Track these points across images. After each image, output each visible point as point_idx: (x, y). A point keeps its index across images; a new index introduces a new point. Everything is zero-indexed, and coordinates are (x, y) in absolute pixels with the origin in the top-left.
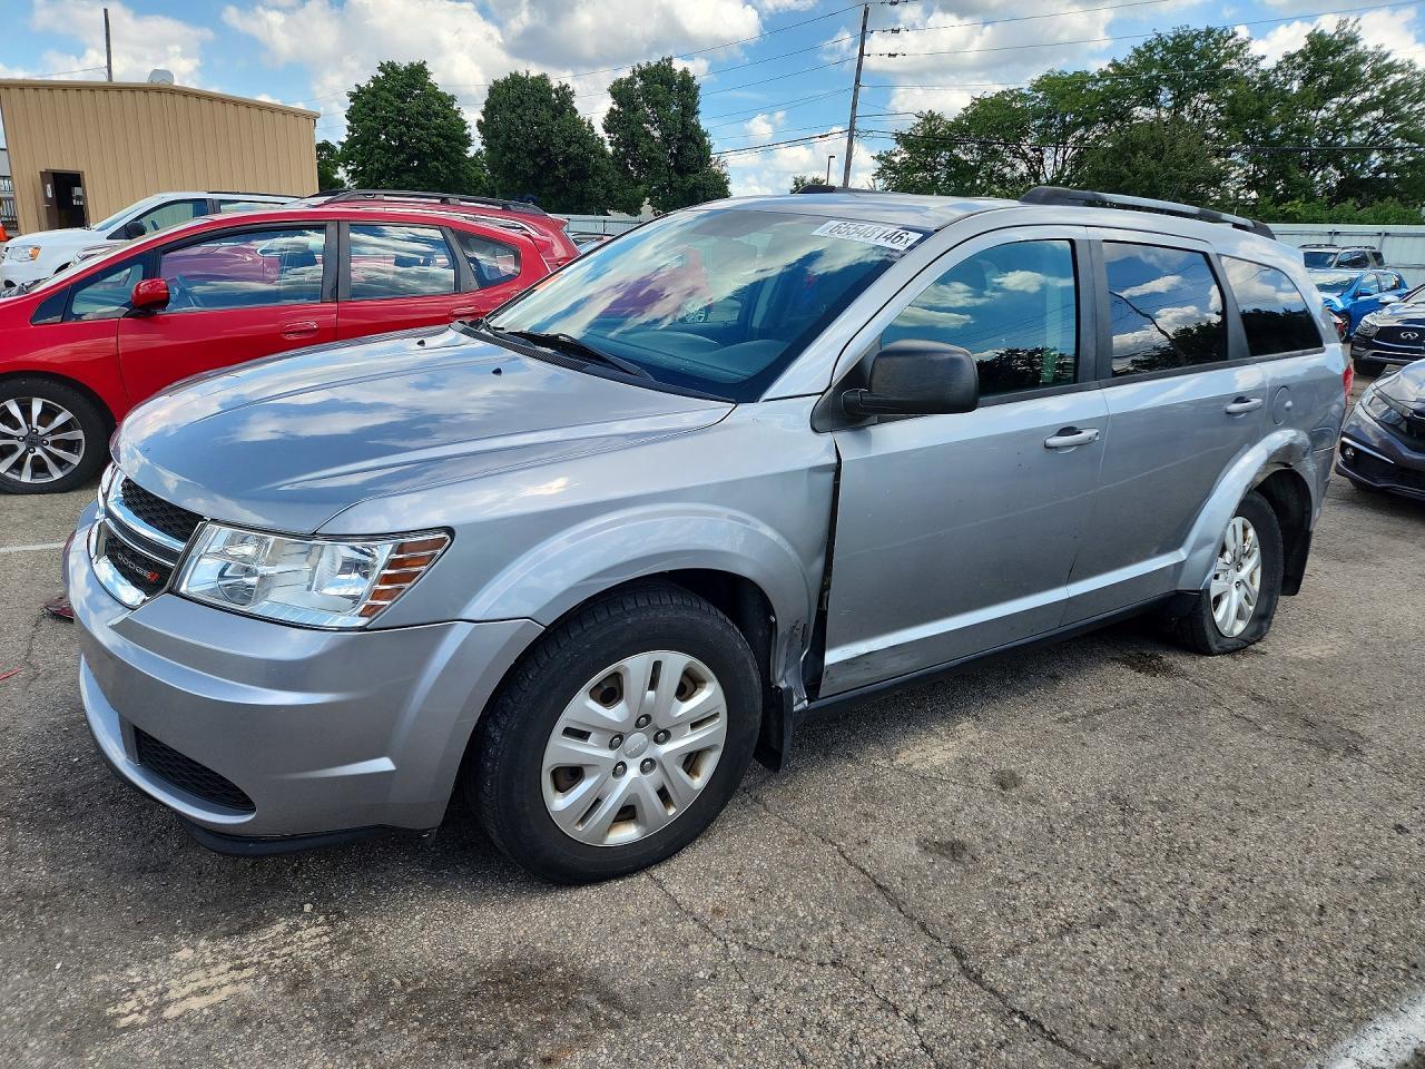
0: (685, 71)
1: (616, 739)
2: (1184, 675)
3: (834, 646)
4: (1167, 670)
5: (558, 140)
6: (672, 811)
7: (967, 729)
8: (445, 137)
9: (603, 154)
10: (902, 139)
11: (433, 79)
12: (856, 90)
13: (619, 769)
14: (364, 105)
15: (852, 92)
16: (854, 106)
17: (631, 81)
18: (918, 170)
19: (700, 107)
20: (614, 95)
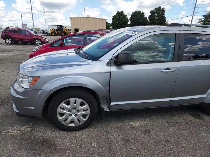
0: (163, 8)
1: (70, 111)
2: (204, 119)
3: (113, 102)
4: (200, 118)
5: (141, 20)
6: (80, 123)
7: (147, 121)
8: (125, 21)
9: (148, 22)
10: (204, 16)
11: (124, 13)
12: (195, 8)
13: (71, 115)
14: (115, 17)
15: (194, 9)
16: (194, 11)
17: (154, 10)
18: (207, 21)
19: (165, 13)
20: (150, 13)
